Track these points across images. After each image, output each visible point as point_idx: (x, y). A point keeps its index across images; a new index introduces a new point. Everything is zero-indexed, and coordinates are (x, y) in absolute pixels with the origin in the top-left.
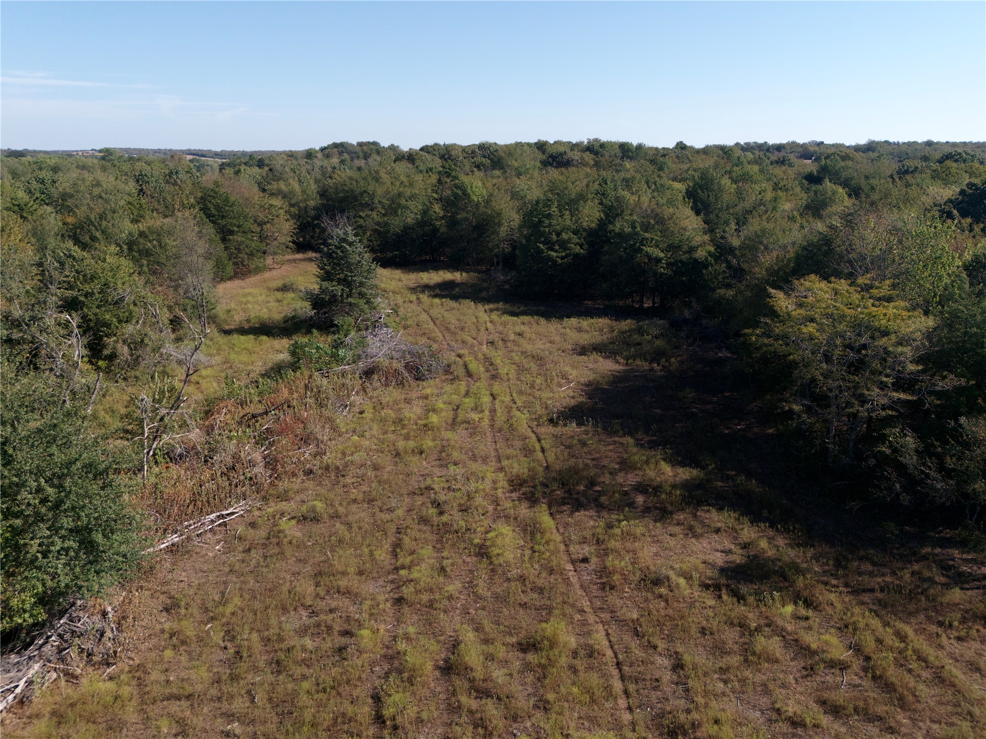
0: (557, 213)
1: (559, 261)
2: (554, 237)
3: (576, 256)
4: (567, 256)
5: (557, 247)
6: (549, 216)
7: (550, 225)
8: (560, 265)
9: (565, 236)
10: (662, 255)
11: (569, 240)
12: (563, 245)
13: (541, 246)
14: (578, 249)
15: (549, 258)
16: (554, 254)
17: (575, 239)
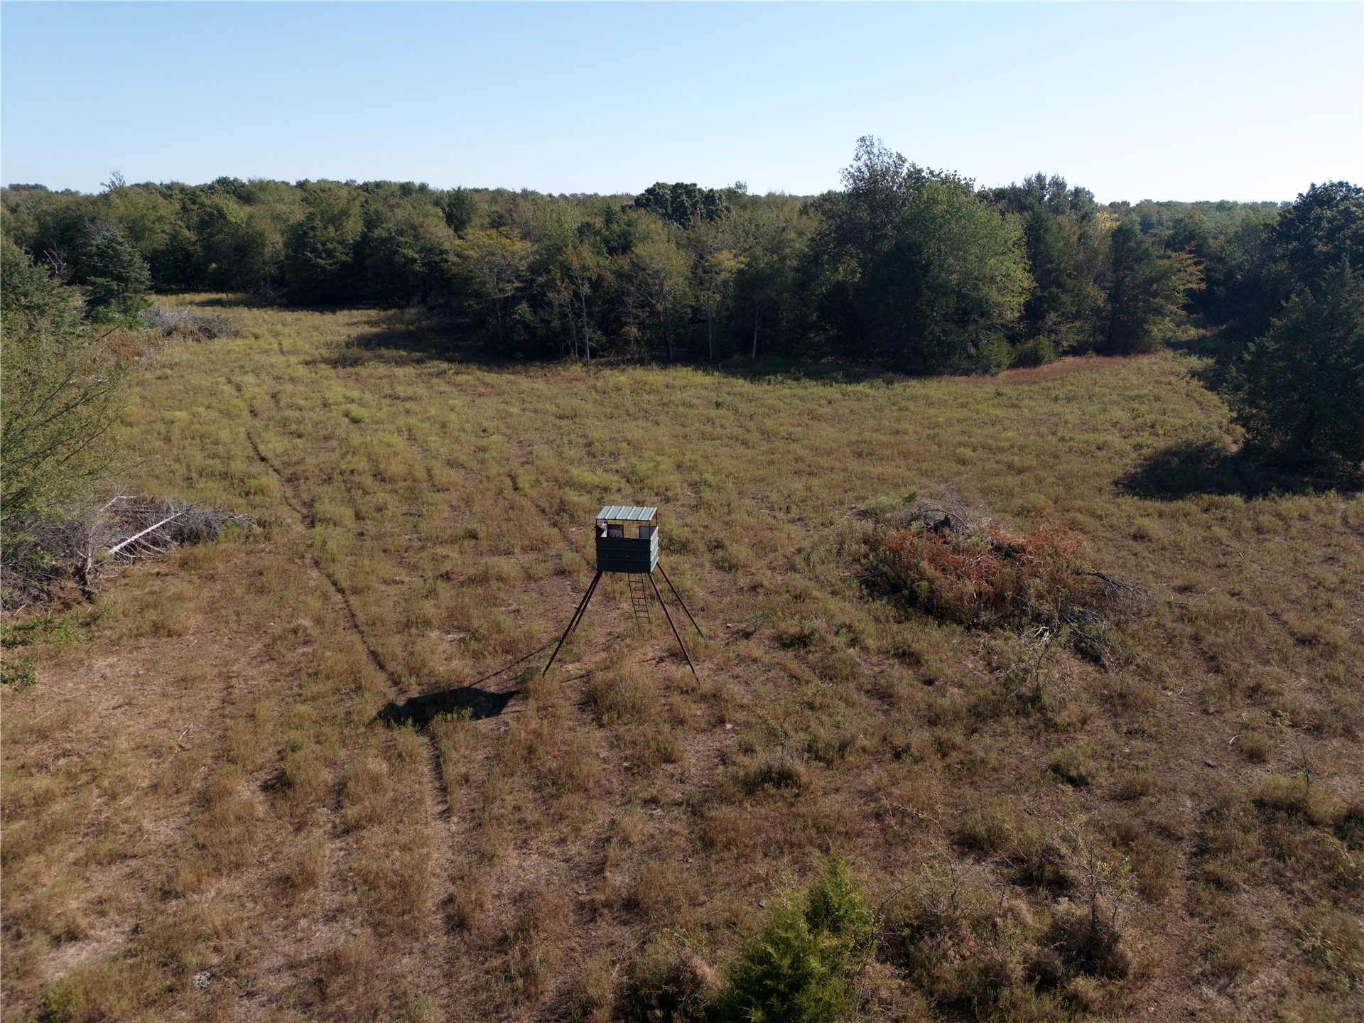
0: (321, 225)
1: (328, 268)
2: (319, 246)
3: (344, 264)
4: (335, 263)
5: (324, 255)
6: (313, 228)
7: (315, 236)
8: (330, 271)
9: (329, 246)
10: (416, 256)
11: (335, 250)
12: (330, 253)
13: (309, 254)
14: (344, 258)
15: (317, 266)
16: (323, 262)
17: (340, 248)
